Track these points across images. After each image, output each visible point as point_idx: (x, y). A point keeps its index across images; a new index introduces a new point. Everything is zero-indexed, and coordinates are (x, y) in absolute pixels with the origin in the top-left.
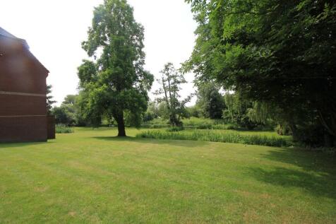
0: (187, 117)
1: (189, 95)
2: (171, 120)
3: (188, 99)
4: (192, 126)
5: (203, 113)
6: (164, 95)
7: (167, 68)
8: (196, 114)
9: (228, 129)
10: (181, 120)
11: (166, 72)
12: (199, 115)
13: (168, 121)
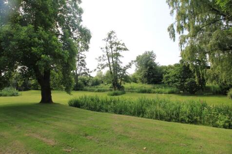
0: (128, 82)
1: (130, 62)
2: (114, 84)
3: (129, 66)
4: (132, 90)
5: (140, 79)
6: (107, 61)
7: (110, 37)
8: (135, 81)
9: (169, 93)
10: (123, 85)
11: (109, 40)
12: (137, 81)
13: (111, 85)
